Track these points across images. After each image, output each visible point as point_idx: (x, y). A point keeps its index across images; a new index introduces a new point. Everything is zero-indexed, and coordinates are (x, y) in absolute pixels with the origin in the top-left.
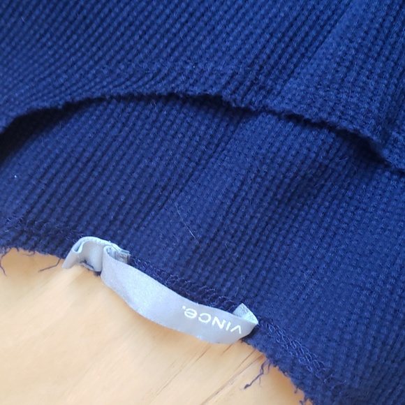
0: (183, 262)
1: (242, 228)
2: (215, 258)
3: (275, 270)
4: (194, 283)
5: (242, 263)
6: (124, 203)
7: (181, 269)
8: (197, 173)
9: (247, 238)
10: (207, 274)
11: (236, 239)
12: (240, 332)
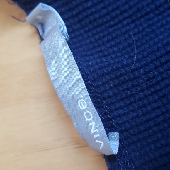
0: (100, 72)
1: (159, 78)
2: (125, 86)
3: (162, 127)
4: (98, 93)
5: (141, 104)
6: (89, 8)
7: (96, 76)
8: (152, 15)
9: (158, 87)
10: (111, 93)
11: (149, 83)
12: (101, 148)
